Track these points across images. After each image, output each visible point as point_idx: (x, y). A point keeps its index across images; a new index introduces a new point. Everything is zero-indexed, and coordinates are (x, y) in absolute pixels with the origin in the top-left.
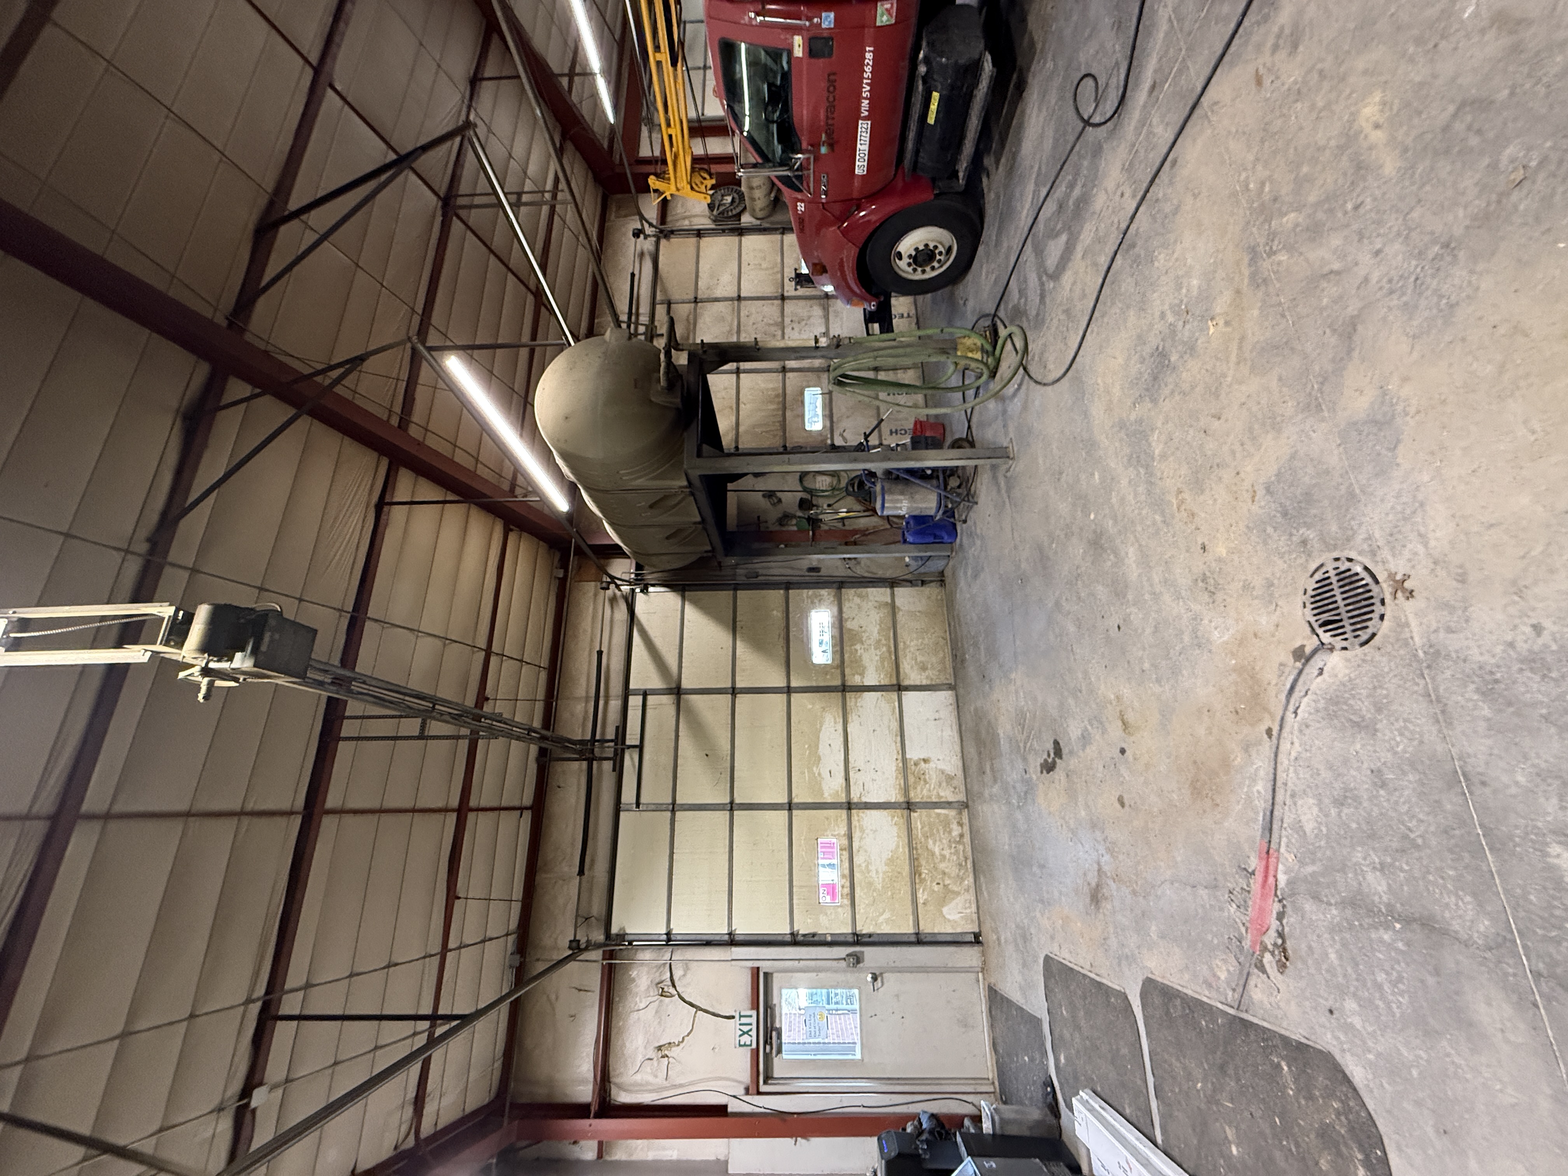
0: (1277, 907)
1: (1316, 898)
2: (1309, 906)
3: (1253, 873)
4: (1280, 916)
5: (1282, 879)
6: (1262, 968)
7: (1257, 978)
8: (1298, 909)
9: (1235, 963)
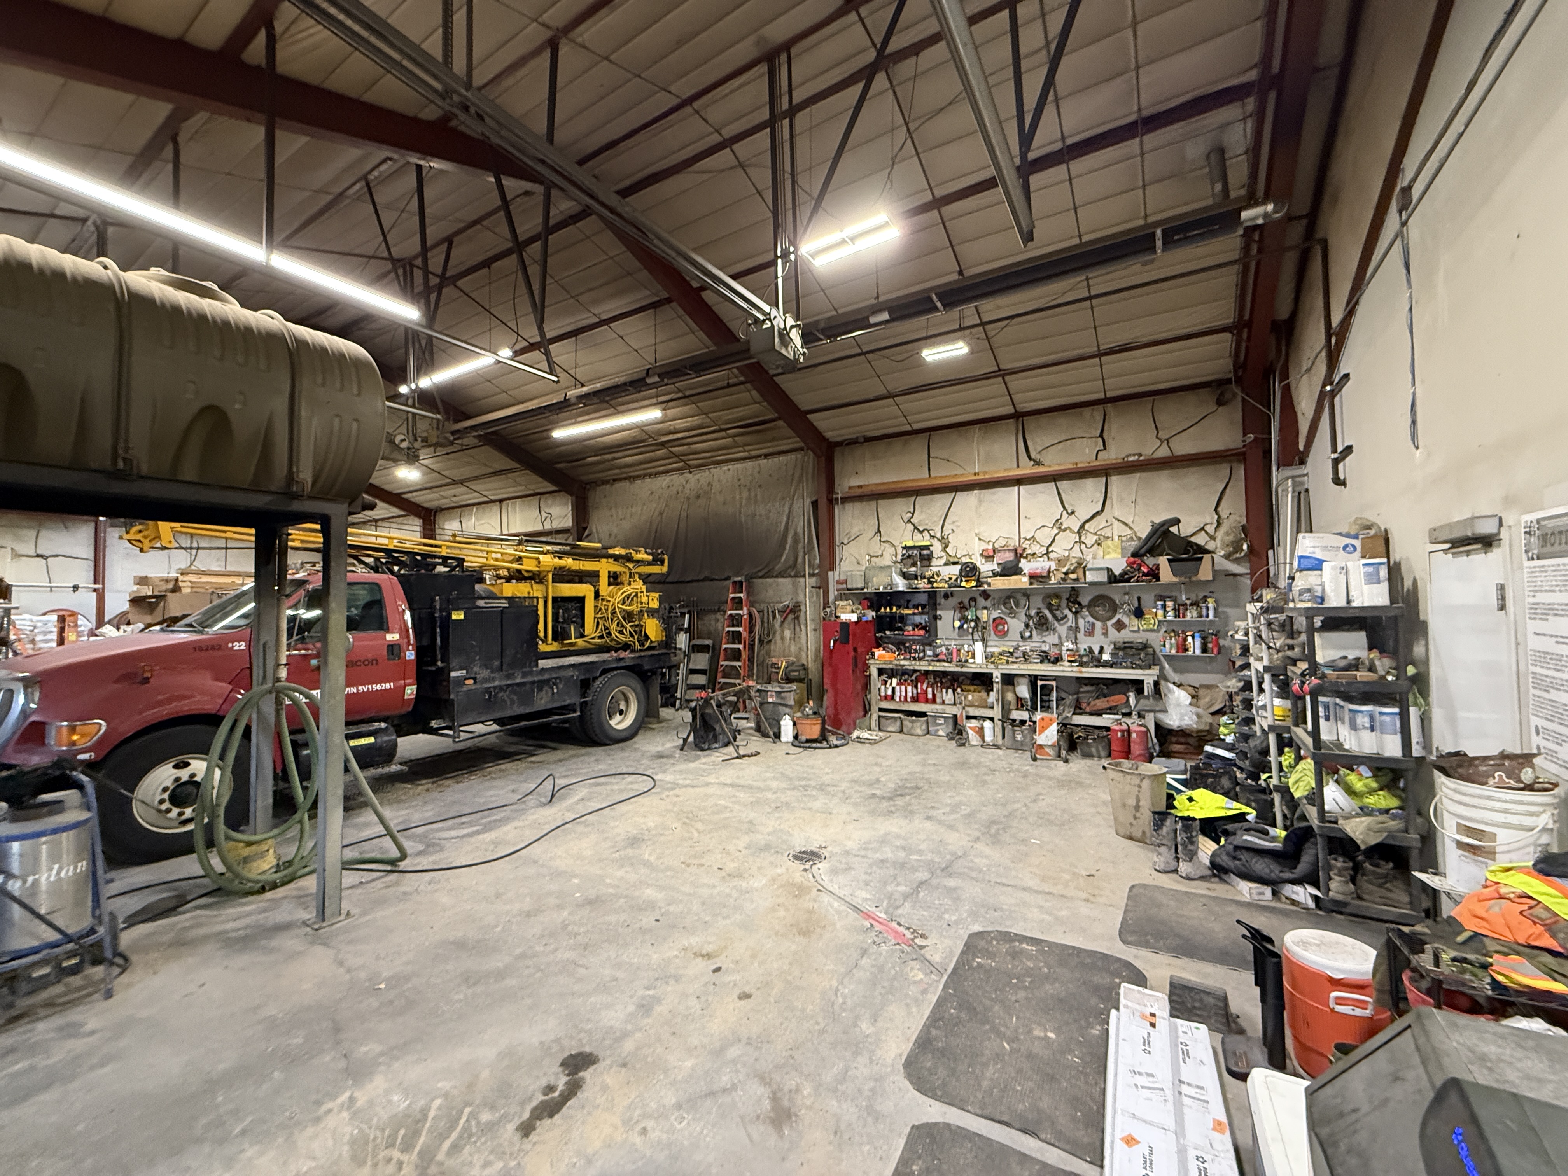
0: (894, 924)
1: (897, 907)
2: (900, 911)
3: (872, 925)
4: (899, 924)
5: (883, 915)
6: (922, 947)
7: (927, 953)
8: (900, 916)
9: (915, 962)
